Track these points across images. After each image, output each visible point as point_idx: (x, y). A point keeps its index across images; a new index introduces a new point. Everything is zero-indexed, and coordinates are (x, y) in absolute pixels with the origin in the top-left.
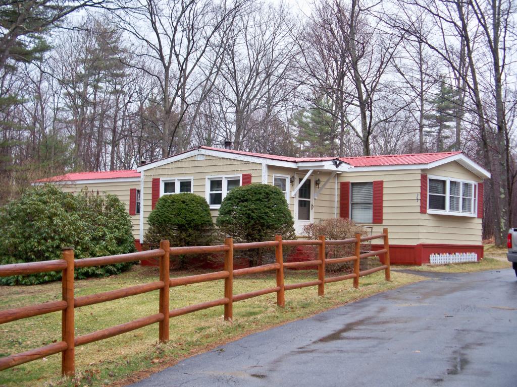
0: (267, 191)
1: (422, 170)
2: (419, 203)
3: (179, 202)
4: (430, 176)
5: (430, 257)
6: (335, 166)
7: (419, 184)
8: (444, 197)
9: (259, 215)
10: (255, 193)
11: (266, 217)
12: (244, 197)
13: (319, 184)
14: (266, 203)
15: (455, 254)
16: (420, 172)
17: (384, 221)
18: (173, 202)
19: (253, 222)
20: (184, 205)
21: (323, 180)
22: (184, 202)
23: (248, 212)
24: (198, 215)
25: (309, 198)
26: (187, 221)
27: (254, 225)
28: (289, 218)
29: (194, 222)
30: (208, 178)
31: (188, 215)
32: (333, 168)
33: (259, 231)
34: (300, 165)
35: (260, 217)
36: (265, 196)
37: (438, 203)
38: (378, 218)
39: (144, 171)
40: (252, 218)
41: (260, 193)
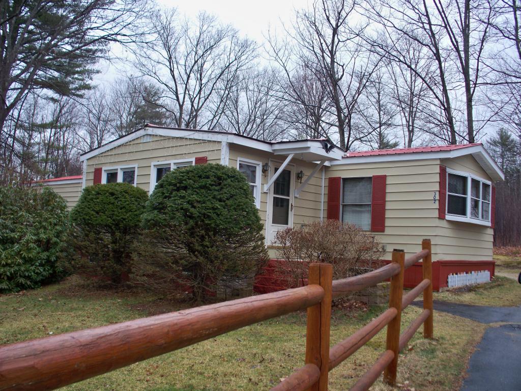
0: (219, 173)
1: (442, 160)
2: (437, 205)
3: (105, 194)
4: (449, 171)
5: (448, 278)
6: (324, 151)
7: (437, 178)
8: (465, 200)
9: (203, 211)
10: (200, 177)
11: (214, 216)
12: (181, 182)
13: (301, 178)
14: (216, 193)
15: (471, 273)
16: (438, 162)
17: (386, 229)
18: (98, 194)
19: (192, 222)
20: (112, 199)
21: (307, 172)
22: (112, 194)
23: (186, 206)
24: (130, 213)
25: (288, 195)
26: (114, 220)
27: (193, 228)
28: (253, 218)
29: (125, 222)
30: (154, 166)
31: (116, 213)
32: (323, 152)
33: (203, 238)
34: (277, 147)
35: (204, 214)
36: (215, 182)
37: (458, 206)
38: (378, 224)
39: (87, 160)
40: (191, 217)
41: (208, 177)
